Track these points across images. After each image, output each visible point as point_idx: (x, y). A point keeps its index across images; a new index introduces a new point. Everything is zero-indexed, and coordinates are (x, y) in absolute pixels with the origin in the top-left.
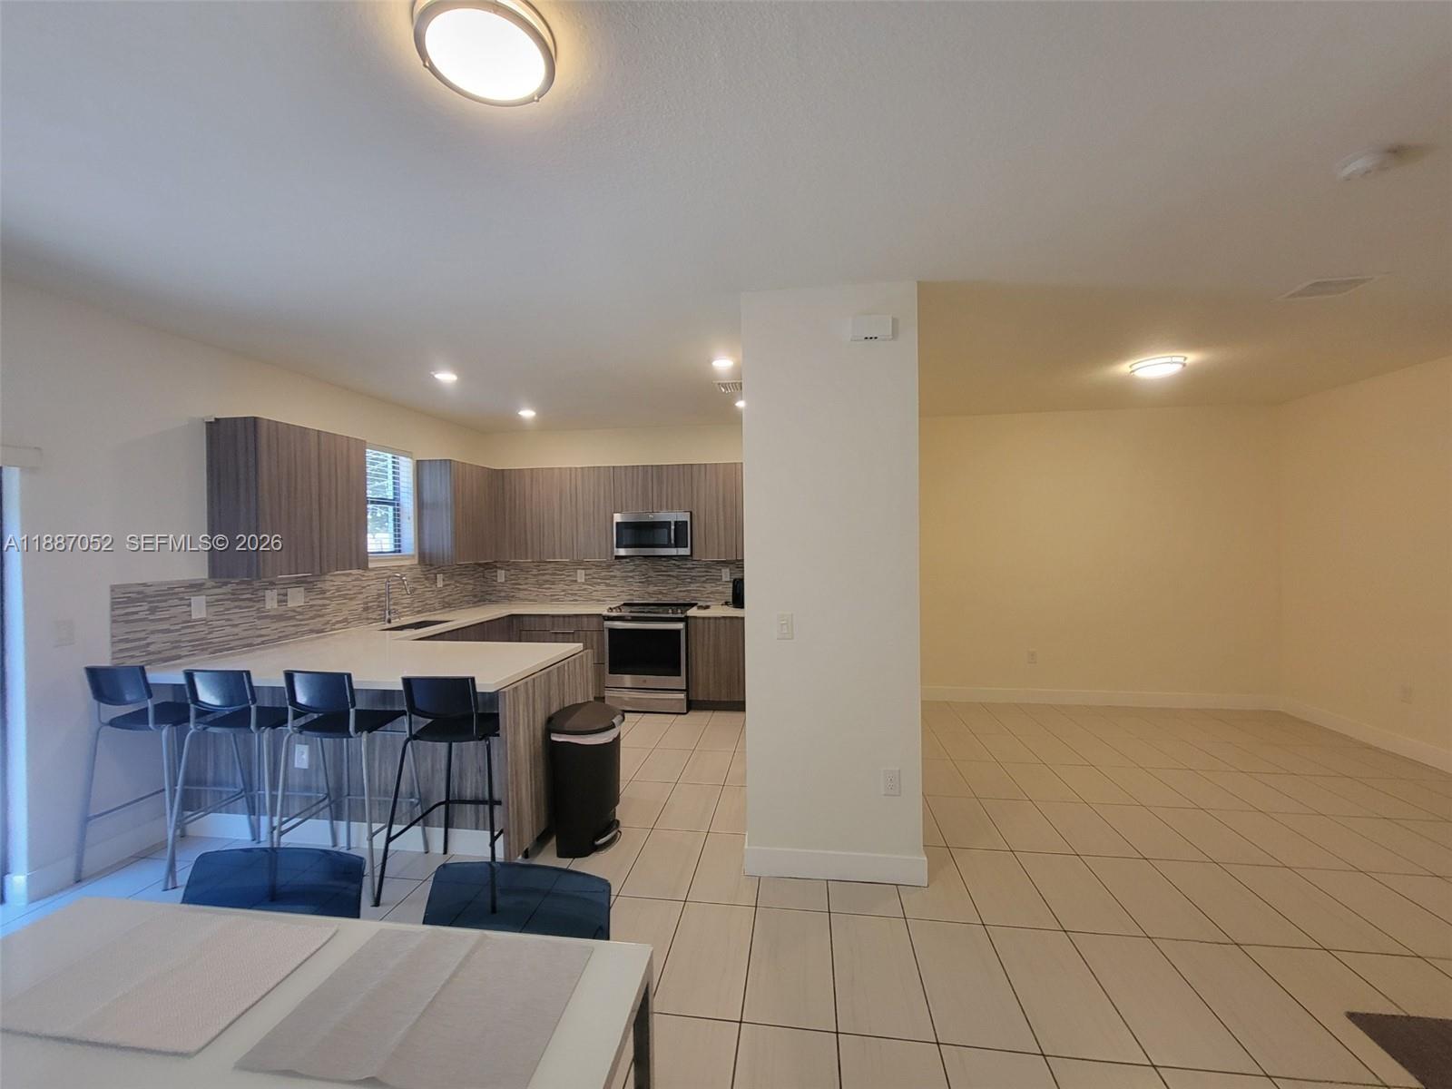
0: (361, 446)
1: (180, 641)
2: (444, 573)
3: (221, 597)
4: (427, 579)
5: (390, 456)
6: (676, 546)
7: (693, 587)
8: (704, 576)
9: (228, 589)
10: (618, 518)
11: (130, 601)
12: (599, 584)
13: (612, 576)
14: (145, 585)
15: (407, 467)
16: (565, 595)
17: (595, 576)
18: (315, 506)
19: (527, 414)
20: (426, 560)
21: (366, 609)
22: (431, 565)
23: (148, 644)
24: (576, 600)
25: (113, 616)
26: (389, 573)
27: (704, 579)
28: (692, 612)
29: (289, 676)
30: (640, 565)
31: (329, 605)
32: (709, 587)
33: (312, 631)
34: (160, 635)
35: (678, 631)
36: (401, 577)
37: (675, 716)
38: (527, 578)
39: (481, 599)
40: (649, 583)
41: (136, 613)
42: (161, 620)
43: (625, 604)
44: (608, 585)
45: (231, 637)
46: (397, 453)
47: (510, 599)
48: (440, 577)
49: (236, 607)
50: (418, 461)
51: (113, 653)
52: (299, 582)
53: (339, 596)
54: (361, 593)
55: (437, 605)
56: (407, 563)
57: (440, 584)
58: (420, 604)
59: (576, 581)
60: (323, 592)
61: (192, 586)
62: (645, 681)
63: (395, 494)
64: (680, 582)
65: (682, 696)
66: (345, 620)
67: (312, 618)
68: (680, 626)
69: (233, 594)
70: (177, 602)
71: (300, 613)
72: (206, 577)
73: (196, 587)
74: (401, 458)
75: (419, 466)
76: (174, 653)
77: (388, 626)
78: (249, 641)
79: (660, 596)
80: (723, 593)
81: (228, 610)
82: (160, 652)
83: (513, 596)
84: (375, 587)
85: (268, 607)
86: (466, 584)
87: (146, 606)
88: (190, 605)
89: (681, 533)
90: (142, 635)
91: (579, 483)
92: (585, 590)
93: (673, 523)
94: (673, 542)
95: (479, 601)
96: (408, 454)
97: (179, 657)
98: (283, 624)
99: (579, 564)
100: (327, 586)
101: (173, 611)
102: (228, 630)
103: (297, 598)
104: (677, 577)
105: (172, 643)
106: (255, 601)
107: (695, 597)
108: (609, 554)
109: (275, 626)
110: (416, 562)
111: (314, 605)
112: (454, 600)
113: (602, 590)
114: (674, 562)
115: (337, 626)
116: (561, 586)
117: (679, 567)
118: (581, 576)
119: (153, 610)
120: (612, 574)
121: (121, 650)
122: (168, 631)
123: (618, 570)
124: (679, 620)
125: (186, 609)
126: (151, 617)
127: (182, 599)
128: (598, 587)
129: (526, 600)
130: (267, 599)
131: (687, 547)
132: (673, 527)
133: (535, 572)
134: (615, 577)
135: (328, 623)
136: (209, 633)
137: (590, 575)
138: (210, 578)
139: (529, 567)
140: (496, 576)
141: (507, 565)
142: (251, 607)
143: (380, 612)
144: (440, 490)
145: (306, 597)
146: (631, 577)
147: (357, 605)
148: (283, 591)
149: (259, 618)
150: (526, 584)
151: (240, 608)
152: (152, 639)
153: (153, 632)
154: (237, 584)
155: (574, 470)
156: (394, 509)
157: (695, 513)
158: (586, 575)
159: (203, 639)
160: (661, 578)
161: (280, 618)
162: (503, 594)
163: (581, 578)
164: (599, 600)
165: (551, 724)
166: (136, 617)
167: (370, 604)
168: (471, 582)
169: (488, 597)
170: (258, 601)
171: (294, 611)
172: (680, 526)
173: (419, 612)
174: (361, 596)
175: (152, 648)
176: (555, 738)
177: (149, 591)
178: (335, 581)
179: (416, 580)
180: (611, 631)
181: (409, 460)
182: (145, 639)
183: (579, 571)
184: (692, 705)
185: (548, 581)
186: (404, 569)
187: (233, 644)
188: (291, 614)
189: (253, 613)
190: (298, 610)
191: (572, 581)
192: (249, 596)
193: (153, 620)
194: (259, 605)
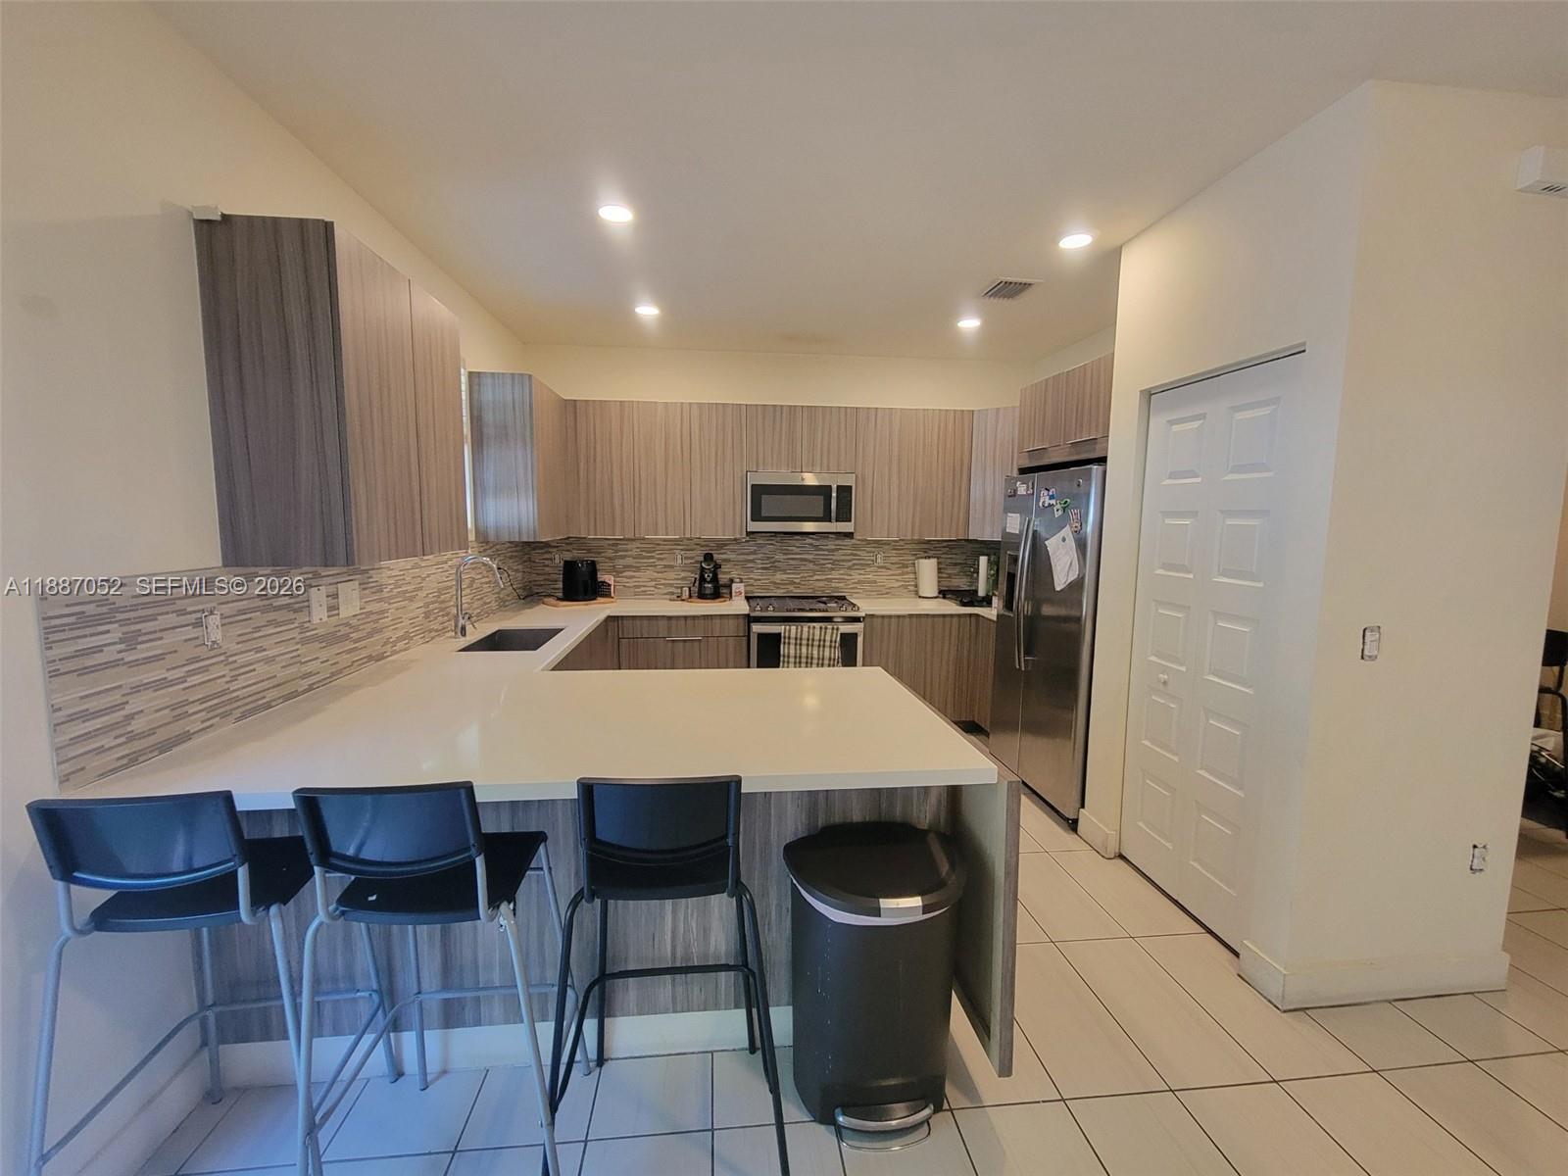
1: (186, 703)
3: (246, 605)
11: (85, 623)
21: (427, 615)
23: (130, 717)
25: (47, 662)
31: (387, 611)
33: (370, 660)
34: (149, 694)
41: (99, 649)
42: (148, 660)
45: (265, 685)
49: (270, 623)
50: (472, 374)
52: (350, 573)
53: (398, 595)
54: (421, 589)
60: (380, 589)
66: (406, 637)
67: (370, 635)
69: (263, 598)
70: (172, 619)
71: (356, 629)
72: (218, 562)
75: (474, 382)
76: (179, 728)
77: (460, 643)
81: (258, 629)
82: (152, 732)
85: (315, 620)
87: (116, 632)
88: (196, 624)
90: (116, 698)
97: (186, 737)
98: (336, 649)
100: (384, 577)
101: (169, 639)
102: (262, 669)
103: (350, 601)
105: (170, 705)
106: (295, 611)
109: (324, 655)
111: (372, 613)
115: (398, 647)
119: (131, 641)
122: (162, 684)
125: (189, 633)
126: (130, 657)
127: (182, 612)
130: (314, 604)
135: (387, 642)
136: (234, 678)
138: (225, 565)
142: (291, 621)
145: (361, 598)
147: (416, 609)
148: (332, 589)
149: (304, 642)
151: (279, 624)
152: (134, 703)
153: (137, 689)
159: (224, 693)
161: (331, 639)
166: (98, 659)
170: (300, 610)
171: (349, 624)
174: (422, 594)
175: (138, 725)
177: (120, 596)
178: (393, 568)
182: (122, 705)
188: (344, 630)
189: (295, 634)
190: (354, 621)
192: (284, 600)
193: (136, 663)
194: (302, 617)
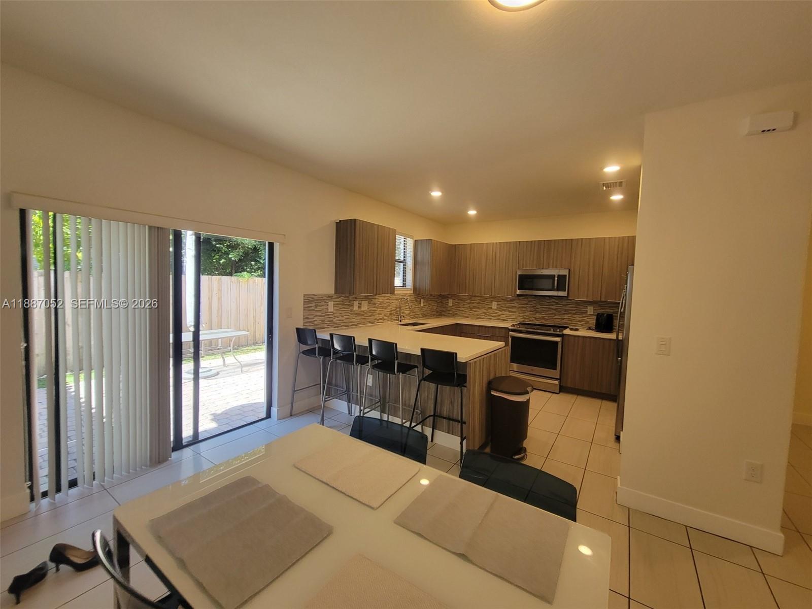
0: (394, 233)
1: (324, 321)
2: (424, 299)
3: (337, 303)
4: (416, 301)
5: (403, 237)
6: (558, 290)
7: (566, 316)
8: (574, 310)
9: (340, 299)
10: (519, 273)
11: (310, 302)
12: (505, 310)
13: (513, 307)
14: (314, 295)
15: (410, 243)
16: (484, 316)
17: (503, 305)
18: (376, 262)
19: (472, 213)
20: (416, 290)
21: (391, 314)
22: (419, 294)
23: (315, 321)
24: (491, 319)
25: (304, 307)
26: (401, 297)
27: (574, 312)
28: (567, 332)
29: (370, 341)
30: (529, 301)
31: (376, 310)
32: (577, 317)
33: (370, 322)
34: (318, 317)
35: (556, 343)
36: (406, 299)
37: (551, 394)
38: (464, 305)
39: (440, 314)
40: (537, 312)
42: (319, 311)
43: (520, 323)
44: (510, 311)
45: (342, 322)
46: (406, 236)
47: (454, 315)
48: (422, 300)
49: (344, 308)
50: (415, 241)
51: (304, 323)
52: (366, 298)
53: (381, 306)
54: (389, 306)
55: (420, 315)
56: (408, 292)
57: (422, 305)
58: (413, 314)
59: (491, 308)
60: (375, 304)
61: (329, 297)
62: (532, 370)
63: (404, 257)
64: (557, 313)
65: (557, 382)
66: (383, 319)
67: (370, 316)
68: (558, 339)
69: (343, 302)
70: (323, 303)
71: (366, 313)
72: (334, 293)
73: (330, 297)
74: (408, 239)
75: (416, 243)
76: (322, 326)
77: (400, 323)
78: (347, 324)
79: (543, 321)
80: (588, 322)
81: (340, 309)
82: (318, 325)
83: (456, 314)
84: (395, 304)
85: (355, 309)
86: (433, 305)
87: (314, 304)
88: (328, 305)
89: (561, 282)
90: (312, 317)
91: (498, 251)
92: (496, 313)
93: (556, 276)
94: (555, 288)
95: (439, 315)
96: (411, 237)
98: (360, 318)
99: (494, 298)
100: (376, 301)
101: (323, 307)
102: (341, 318)
103: (365, 306)
104: (555, 310)
105: (322, 321)
107: (567, 323)
108: (513, 293)
109: (356, 318)
110: (412, 292)
111: (370, 310)
112: (428, 313)
113: (506, 314)
114: (554, 300)
115: (380, 321)
116: (483, 310)
117: (557, 303)
118: (494, 305)
119: (316, 306)
120: (513, 305)
121: (307, 322)
122: (320, 316)
123: (517, 303)
124: (558, 336)
125: (326, 307)
126: (315, 309)
127: (325, 302)
128: (504, 312)
129: (463, 316)
130: (354, 305)
131: (565, 291)
132: (556, 279)
133: (469, 301)
134: (515, 307)
135: (376, 319)
136: (334, 318)
137: (500, 305)
138: (335, 293)
139: (465, 299)
140: (448, 302)
141: (454, 297)
142: (349, 308)
143: (397, 316)
144: (425, 255)
145: (368, 306)
146: (525, 307)
147: (387, 311)
148: (360, 302)
149: (351, 314)
150: (464, 308)
152: (316, 318)
153: (316, 316)
154: (345, 297)
155: (495, 245)
156: (404, 265)
157: (572, 270)
158: (497, 305)
159: (332, 321)
160: (544, 309)
161: (358, 315)
162: (451, 312)
163: (494, 306)
164: (504, 320)
165: (491, 385)
166: (311, 308)
167: (393, 312)
168: (436, 305)
169: (443, 313)
170: (351, 306)
171: (364, 312)
172: (562, 278)
173: (412, 318)
174: (389, 308)
175: (316, 323)
176: (493, 393)
177: (316, 297)
178: (380, 299)
179: (412, 301)
180: (513, 338)
181: (412, 240)
182: (314, 318)
183: (493, 302)
184: (563, 389)
185: (476, 307)
186: (407, 295)
187: (342, 324)
189: (349, 311)
190: (365, 311)
191: (489, 308)
192: (347, 303)
193: (316, 311)
194: (351, 308)
